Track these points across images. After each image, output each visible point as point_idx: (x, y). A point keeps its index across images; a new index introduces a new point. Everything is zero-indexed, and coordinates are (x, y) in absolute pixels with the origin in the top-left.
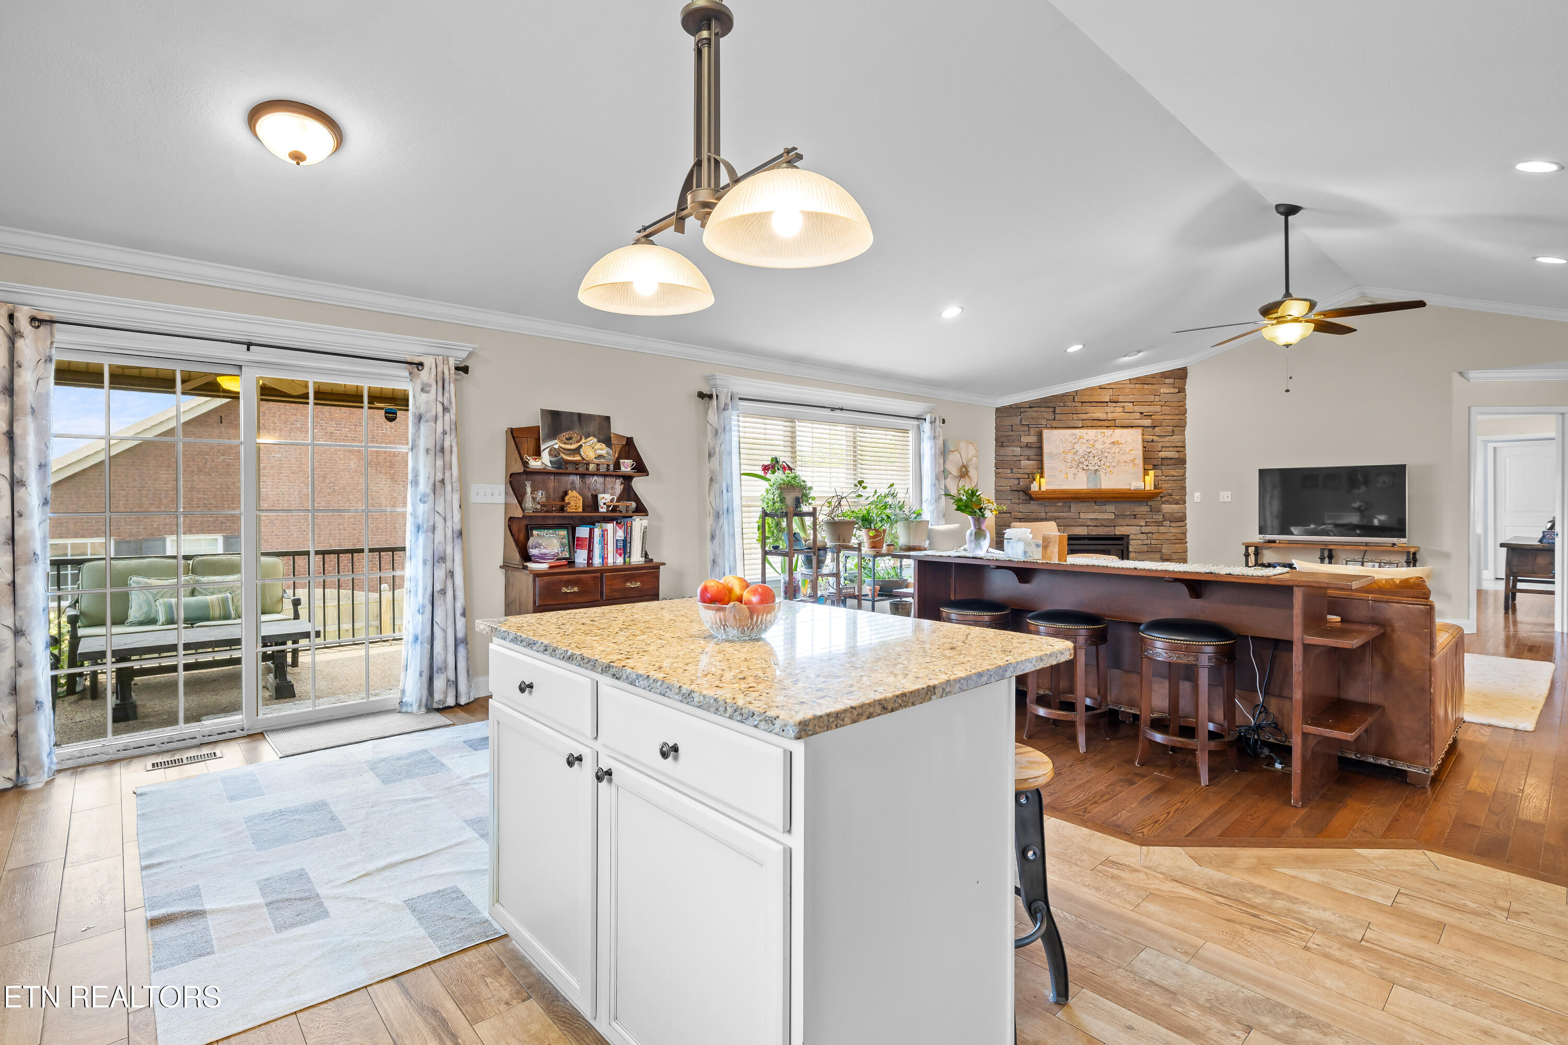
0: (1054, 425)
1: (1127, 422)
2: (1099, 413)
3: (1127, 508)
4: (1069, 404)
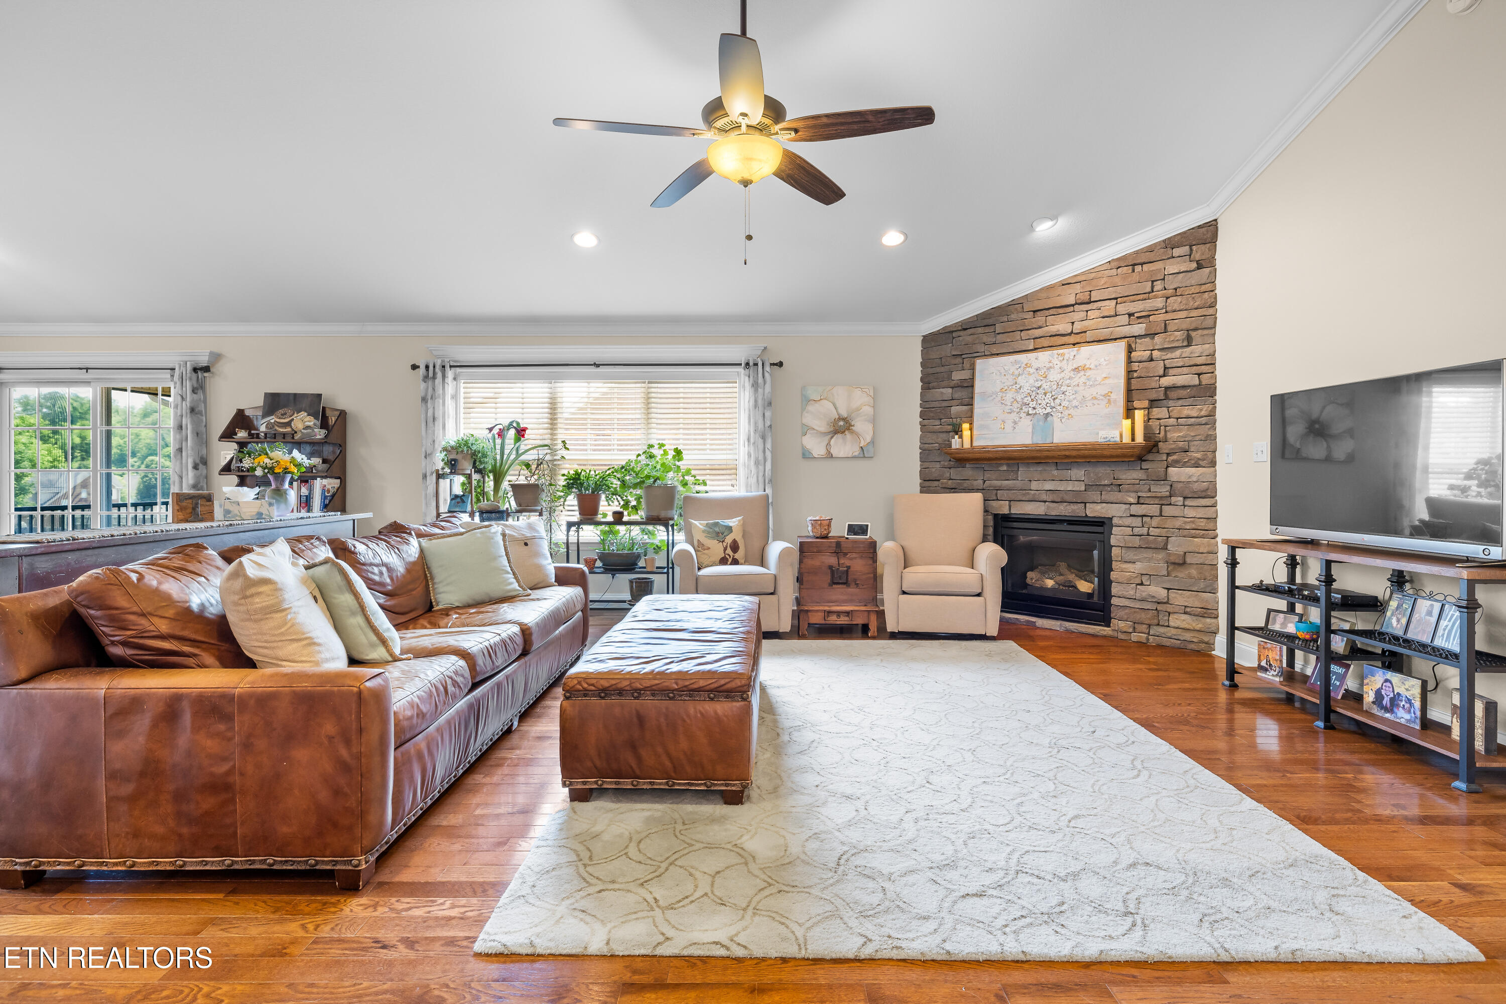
0: (995, 351)
1: (1105, 333)
2: (1060, 325)
3: (1104, 473)
4: (1013, 316)
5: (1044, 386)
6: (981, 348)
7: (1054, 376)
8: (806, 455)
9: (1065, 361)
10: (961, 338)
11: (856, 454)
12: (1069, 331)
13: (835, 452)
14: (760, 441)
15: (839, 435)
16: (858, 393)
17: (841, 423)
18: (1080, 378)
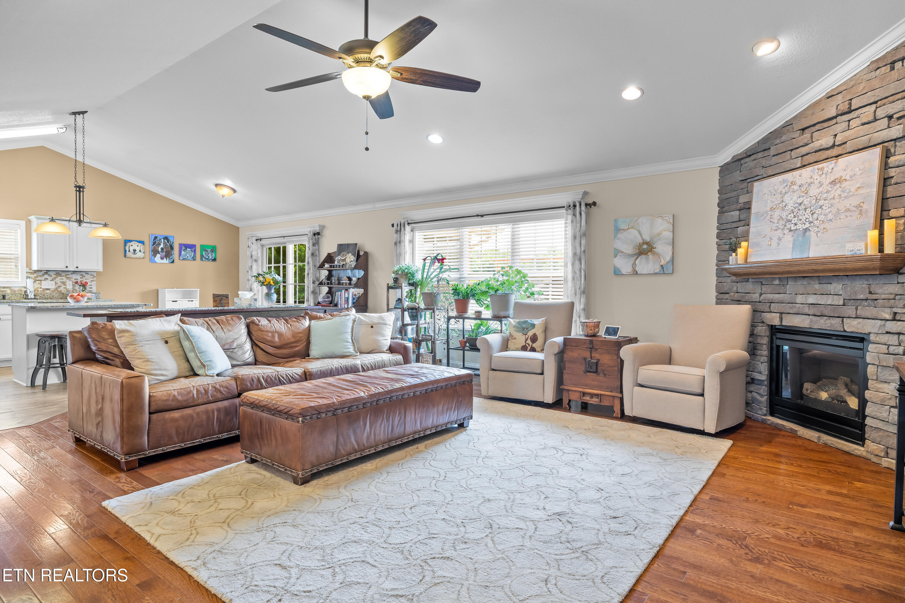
5: (805, 202)
6: (761, 172)
7: (814, 191)
8: (617, 272)
9: (824, 176)
10: (746, 165)
11: (657, 271)
12: (831, 144)
13: (639, 269)
14: (577, 262)
15: (643, 256)
16: (659, 221)
17: (645, 246)
18: (836, 191)
